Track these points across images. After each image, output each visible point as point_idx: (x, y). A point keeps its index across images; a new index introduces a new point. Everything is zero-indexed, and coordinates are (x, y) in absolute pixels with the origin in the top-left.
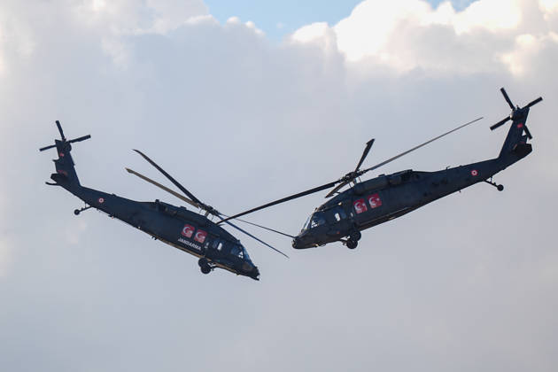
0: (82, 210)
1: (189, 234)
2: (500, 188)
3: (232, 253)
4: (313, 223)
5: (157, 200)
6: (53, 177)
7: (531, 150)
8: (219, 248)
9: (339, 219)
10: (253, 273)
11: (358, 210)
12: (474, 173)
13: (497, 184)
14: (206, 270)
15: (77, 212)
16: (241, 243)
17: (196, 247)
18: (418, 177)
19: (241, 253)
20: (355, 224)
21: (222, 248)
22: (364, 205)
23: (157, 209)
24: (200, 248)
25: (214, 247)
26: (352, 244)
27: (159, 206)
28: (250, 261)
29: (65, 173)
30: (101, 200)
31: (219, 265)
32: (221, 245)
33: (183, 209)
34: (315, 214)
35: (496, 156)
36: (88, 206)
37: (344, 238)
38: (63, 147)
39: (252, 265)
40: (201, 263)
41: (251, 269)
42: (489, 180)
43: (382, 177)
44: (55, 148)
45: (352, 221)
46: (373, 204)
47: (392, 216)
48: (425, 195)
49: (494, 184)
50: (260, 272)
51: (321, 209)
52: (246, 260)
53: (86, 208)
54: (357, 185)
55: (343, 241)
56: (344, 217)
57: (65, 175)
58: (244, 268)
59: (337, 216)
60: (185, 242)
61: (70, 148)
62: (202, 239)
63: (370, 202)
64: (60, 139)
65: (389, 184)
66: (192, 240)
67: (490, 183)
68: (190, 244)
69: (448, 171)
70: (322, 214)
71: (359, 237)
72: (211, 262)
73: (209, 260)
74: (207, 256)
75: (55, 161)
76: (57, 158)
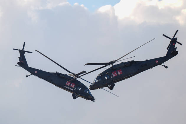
0: (29, 75)
1: (69, 84)
2: (166, 67)
3: (85, 91)
4: (97, 80)
5: (57, 72)
6: (18, 63)
7: (178, 53)
8: (80, 90)
9: (106, 79)
10: (92, 99)
11: (114, 75)
12: (157, 62)
13: (165, 66)
14: (75, 98)
15: (27, 76)
16: (88, 88)
17: (71, 89)
18: (136, 63)
19: (88, 92)
20: (113, 80)
21: (81, 90)
22: (116, 73)
23: (56, 75)
24: (72, 90)
25: (78, 89)
26: (111, 88)
27: (57, 74)
28: (91, 95)
29: (23, 62)
30: (36, 72)
31: (80, 96)
32: (80, 88)
33: (66, 75)
34: (98, 77)
35: (165, 56)
36: (31, 74)
37: (109, 86)
38: (22, 52)
39: (92, 96)
40: (73, 95)
41: (91, 98)
42: (162, 64)
43: (123, 63)
45: (112, 79)
46: (119, 73)
47: (126, 77)
48: (139, 70)
49: (164, 66)
50: (95, 99)
51: (100, 75)
53: (30, 75)
54: (113, 66)
55: (108, 87)
56: (109, 78)
57: (23, 63)
58: (89, 97)
59: (106, 78)
60: (67, 87)
61: (24, 53)
62: (73, 86)
63: (118, 73)
65: (125, 66)
66: (69, 86)
67: (163, 65)
68: (69, 88)
69: (147, 61)
70: (101, 77)
71: (114, 85)
72: (77, 95)
73: (76, 94)
74: (75, 93)
75: (19, 57)
76: (20, 56)
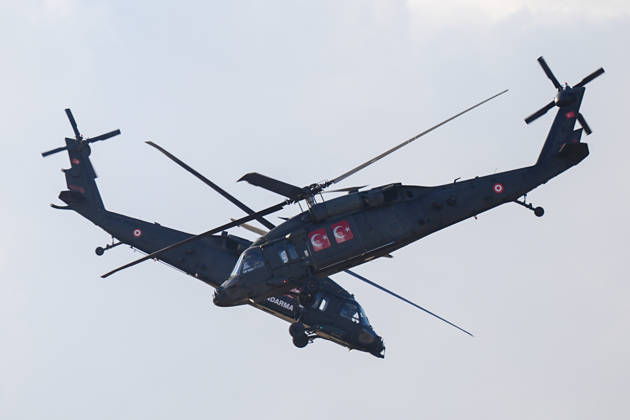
0: (108, 247)
3: (342, 314)
5: (224, 232)
6: (63, 196)
8: (322, 308)
10: (375, 347)
14: (300, 341)
15: (100, 251)
16: (356, 299)
17: (286, 306)
19: (356, 315)
21: (327, 307)
23: (224, 247)
24: (291, 308)
25: (314, 304)
27: (227, 242)
28: (370, 328)
29: (82, 191)
30: (137, 233)
31: (323, 335)
32: (324, 302)
36: (116, 241)
38: (78, 149)
39: (374, 333)
40: (293, 331)
41: (371, 341)
44: (66, 151)
50: (385, 345)
52: (364, 326)
53: (114, 245)
57: (81, 194)
58: (361, 338)
61: (89, 151)
64: (73, 136)
68: (277, 302)
72: (308, 330)
73: (306, 326)
74: (302, 320)
75: (64, 171)
76: (69, 166)
